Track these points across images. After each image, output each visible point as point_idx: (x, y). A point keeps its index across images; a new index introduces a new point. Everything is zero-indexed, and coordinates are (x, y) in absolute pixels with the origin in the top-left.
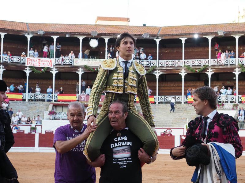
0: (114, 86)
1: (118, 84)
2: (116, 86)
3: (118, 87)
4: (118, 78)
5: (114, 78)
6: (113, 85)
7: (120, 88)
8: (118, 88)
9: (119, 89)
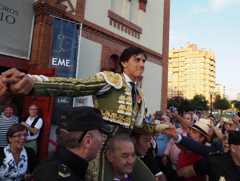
0: (120, 114)
1: (125, 112)
2: (122, 115)
3: (125, 116)
4: (126, 103)
5: (120, 102)
6: (118, 112)
7: (127, 118)
8: (125, 118)
9: (125, 120)
